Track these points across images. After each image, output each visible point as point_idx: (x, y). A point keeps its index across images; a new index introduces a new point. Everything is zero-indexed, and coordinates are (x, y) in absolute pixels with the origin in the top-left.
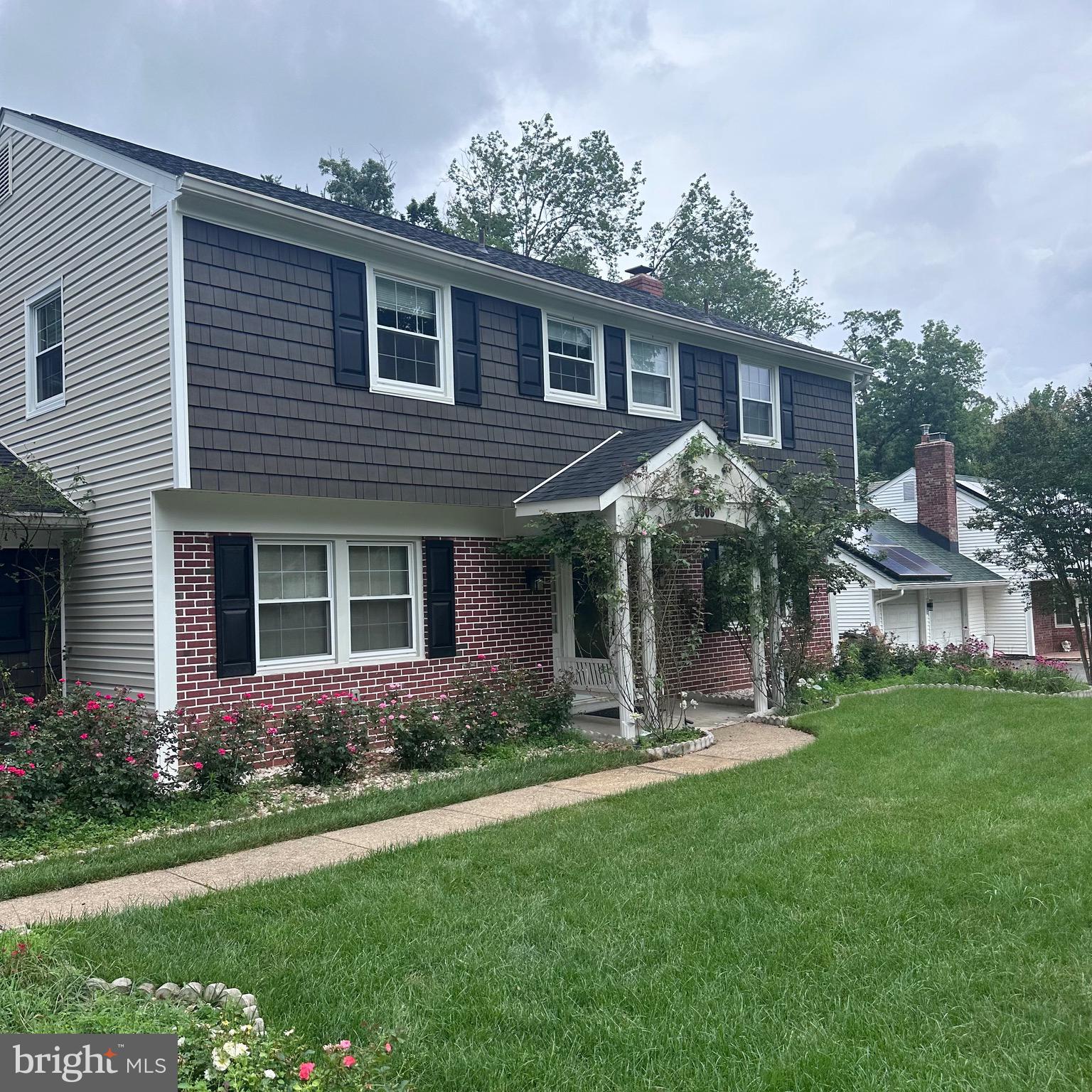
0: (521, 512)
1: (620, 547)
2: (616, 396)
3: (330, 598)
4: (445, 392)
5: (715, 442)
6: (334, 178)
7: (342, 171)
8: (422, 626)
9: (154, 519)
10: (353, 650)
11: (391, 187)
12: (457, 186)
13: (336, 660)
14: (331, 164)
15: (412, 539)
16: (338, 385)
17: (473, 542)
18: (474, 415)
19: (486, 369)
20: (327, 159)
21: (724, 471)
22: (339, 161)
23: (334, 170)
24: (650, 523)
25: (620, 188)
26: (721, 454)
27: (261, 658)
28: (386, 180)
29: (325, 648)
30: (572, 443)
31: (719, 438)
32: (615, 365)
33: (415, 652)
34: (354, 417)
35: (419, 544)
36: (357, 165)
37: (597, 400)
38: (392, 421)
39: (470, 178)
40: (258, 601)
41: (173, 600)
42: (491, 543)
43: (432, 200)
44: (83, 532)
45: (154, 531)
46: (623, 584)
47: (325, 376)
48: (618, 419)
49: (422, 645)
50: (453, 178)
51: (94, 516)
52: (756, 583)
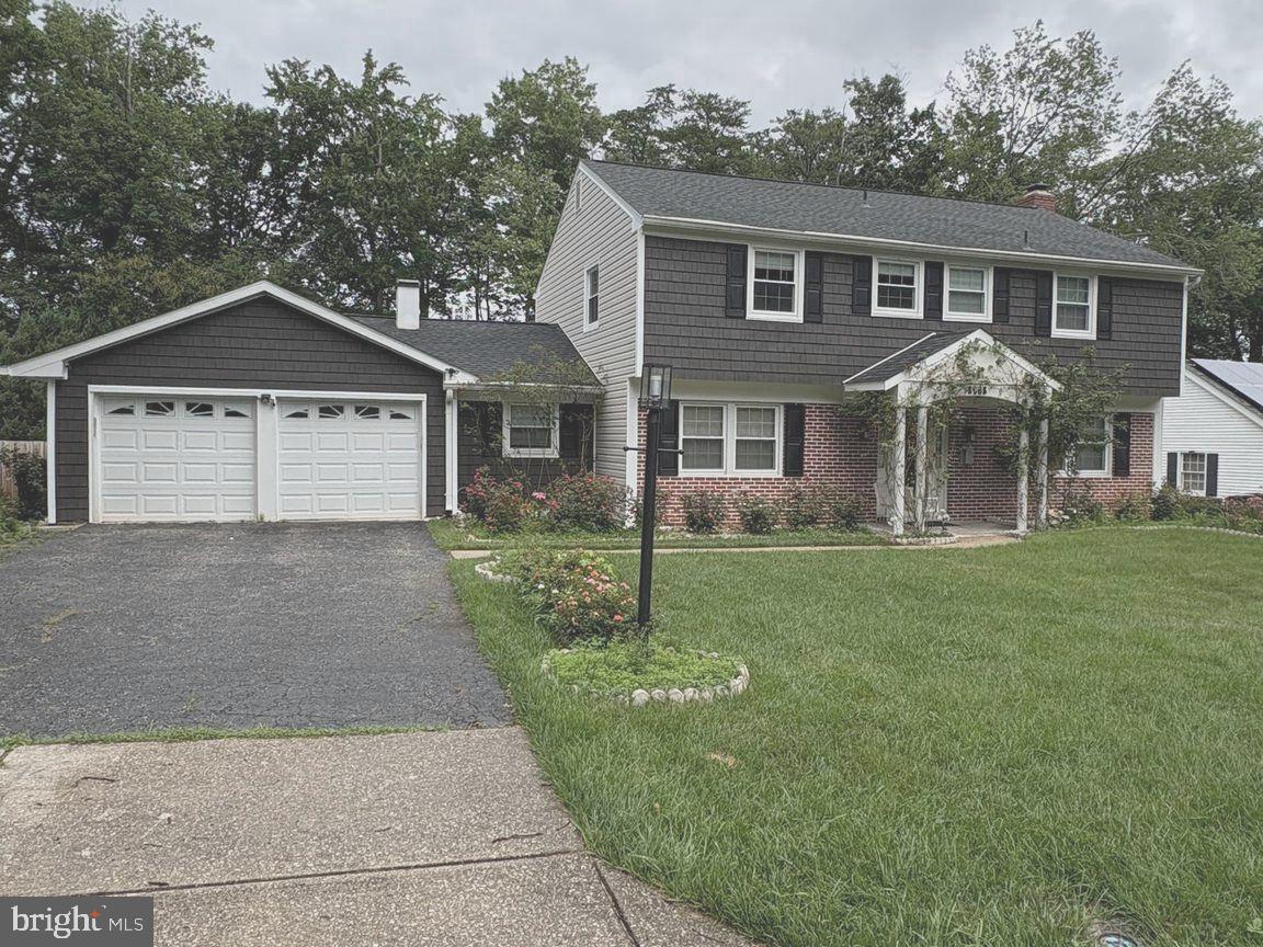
0: (848, 389)
1: (900, 414)
2: (934, 307)
3: (724, 437)
4: (797, 316)
5: (992, 343)
6: (856, 94)
7: (863, 87)
8: (782, 457)
9: (628, 391)
10: (737, 468)
11: (904, 95)
12: (951, 93)
13: (726, 473)
14: (854, 83)
15: (778, 404)
16: (727, 317)
17: (820, 407)
18: (818, 328)
19: (826, 299)
20: (850, 80)
21: (998, 363)
22: (859, 80)
23: (856, 87)
24: (925, 399)
25: (1100, 82)
26: (996, 351)
27: (683, 467)
28: (899, 90)
29: (720, 466)
30: (894, 343)
31: (995, 339)
32: (933, 288)
33: (777, 472)
34: (736, 334)
35: (782, 407)
36: (876, 81)
37: (917, 312)
38: (759, 335)
39: (964, 84)
40: (681, 436)
41: (637, 434)
42: (831, 408)
43: (932, 106)
44: (602, 397)
45: (628, 398)
46: (901, 436)
47: (720, 313)
48: (933, 324)
49: (781, 468)
50: (948, 87)
51: (608, 388)
52: (1024, 440)
